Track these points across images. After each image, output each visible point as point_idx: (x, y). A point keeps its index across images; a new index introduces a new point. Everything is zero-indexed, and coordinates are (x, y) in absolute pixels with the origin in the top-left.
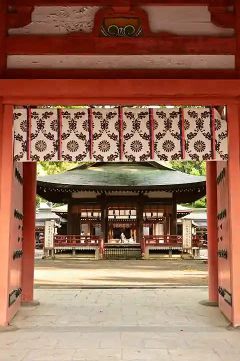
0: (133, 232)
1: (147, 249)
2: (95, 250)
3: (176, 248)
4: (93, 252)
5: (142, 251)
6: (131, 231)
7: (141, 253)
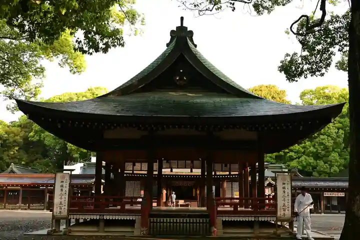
0: (196, 191)
1: (220, 220)
2: (135, 220)
3: (266, 219)
4: (131, 223)
5: (212, 223)
6: (194, 190)
7: (210, 226)
